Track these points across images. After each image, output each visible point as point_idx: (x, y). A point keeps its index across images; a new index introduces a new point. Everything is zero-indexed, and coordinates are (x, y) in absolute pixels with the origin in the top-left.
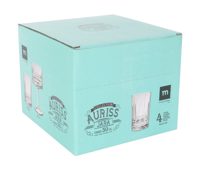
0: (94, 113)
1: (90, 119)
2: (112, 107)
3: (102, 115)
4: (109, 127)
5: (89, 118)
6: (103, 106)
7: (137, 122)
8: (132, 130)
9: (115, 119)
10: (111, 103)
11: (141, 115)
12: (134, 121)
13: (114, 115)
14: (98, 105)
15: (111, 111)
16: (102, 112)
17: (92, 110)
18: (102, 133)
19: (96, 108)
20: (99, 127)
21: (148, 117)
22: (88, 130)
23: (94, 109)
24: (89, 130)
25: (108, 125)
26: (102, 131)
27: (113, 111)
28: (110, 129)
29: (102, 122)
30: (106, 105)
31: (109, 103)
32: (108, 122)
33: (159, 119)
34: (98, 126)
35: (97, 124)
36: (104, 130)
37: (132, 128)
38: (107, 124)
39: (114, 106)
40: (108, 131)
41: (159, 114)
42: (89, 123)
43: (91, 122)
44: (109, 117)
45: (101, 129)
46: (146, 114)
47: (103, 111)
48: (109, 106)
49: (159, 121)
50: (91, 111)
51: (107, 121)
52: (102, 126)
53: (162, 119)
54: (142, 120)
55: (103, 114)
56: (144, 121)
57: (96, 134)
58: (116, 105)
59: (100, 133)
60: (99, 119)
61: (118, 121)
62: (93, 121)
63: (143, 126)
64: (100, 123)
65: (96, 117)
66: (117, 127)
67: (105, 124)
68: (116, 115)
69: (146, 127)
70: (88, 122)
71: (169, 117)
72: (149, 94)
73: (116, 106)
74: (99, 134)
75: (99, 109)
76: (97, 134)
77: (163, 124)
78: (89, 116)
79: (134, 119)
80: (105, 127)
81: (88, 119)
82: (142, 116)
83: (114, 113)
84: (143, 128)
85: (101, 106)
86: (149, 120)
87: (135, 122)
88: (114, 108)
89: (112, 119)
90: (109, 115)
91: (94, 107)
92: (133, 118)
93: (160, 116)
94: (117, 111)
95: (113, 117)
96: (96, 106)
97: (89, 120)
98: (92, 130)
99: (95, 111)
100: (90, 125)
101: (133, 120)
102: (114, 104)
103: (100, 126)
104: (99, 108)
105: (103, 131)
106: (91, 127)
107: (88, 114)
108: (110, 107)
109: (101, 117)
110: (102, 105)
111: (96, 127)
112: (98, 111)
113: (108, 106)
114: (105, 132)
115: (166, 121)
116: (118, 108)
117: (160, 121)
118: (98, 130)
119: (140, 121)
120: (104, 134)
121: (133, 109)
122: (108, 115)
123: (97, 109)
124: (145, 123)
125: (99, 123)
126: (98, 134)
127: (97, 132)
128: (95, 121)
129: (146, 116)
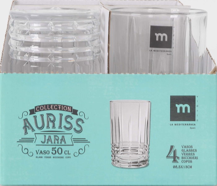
0: (35, 117)
1: (27, 126)
2: (70, 114)
3: (51, 125)
4: (64, 148)
5: (25, 124)
6: (53, 108)
7: (123, 151)
8: (113, 164)
9: (76, 136)
10: (67, 106)
11: (131, 140)
12: (116, 149)
13: (75, 129)
14: (43, 106)
15: (69, 120)
16: (50, 119)
17: (32, 112)
18: (51, 155)
19: (39, 108)
20: (46, 144)
21: (147, 147)
22: (23, 144)
23: (36, 111)
24: (25, 145)
25: (63, 143)
26: (51, 151)
27: (73, 122)
28: (66, 153)
29: (50, 137)
30: (57, 107)
31: (64, 106)
32: (63, 139)
33: (172, 155)
34: (43, 141)
35: (41, 138)
36: (54, 152)
37: (113, 161)
38: (59, 141)
39: (75, 112)
40: (63, 155)
41: (172, 147)
42: (26, 133)
43: (29, 131)
44: (63, 129)
45: (49, 148)
46: (143, 141)
47: (52, 118)
48: (63, 110)
49: (173, 160)
50: (29, 112)
51: (60, 137)
52: (50, 143)
53: (178, 158)
54: (135, 150)
55: (53, 122)
56: (139, 153)
57: (39, 155)
58: (77, 111)
59: (46, 155)
60: (45, 129)
61: (83, 140)
62: (33, 130)
63: (137, 163)
64: (47, 138)
65: (40, 125)
66: (81, 151)
67: (56, 142)
68: (78, 129)
69: (143, 166)
70: (23, 131)
71: (196, 158)
72: (147, 105)
73: (78, 113)
74: (46, 157)
75: (45, 113)
76: (41, 155)
77: (181, 167)
78: (26, 120)
79: (117, 145)
80: (57, 147)
81: (23, 125)
82: (132, 142)
83: (75, 126)
84: (138, 166)
85: (48, 107)
86: (149, 152)
87: (118, 150)
88: (75, 117)
89: (71, 135)
90: (65, 127)
91: (36, 107)
92: (114, 142)
93: (174, 149)
94: (80, 123)
95: (72, 131)
96: (40, 106)
97: (25, 127)
98: (32, 147)
99: (38, 114)
100: (27, 136)
101: (114, 146)
102: (73, 108)
103: (48, 143)
104: (44, 110)
105: (52, 153)
106: (30, 140)
107: (24, 117)
108: (65, 113)
109: (48, 127)
110: (50, 105)
111: (38, 142)
112: (42, 116)
113: (61, 110)
114: (57, 155)
115: (187, 164)
116: (83, 118)
117: (175, 161)
118: (43, 148)
119: (129, 151)
120: (54, 157)
121: (115, 126)
122: (62, 126)
123: (40, 110)
124: (140, 157)
125: (45, 136)
126: (43, 156)
127: (41, 152)
128: (37, 131)
129: (142, 145)
